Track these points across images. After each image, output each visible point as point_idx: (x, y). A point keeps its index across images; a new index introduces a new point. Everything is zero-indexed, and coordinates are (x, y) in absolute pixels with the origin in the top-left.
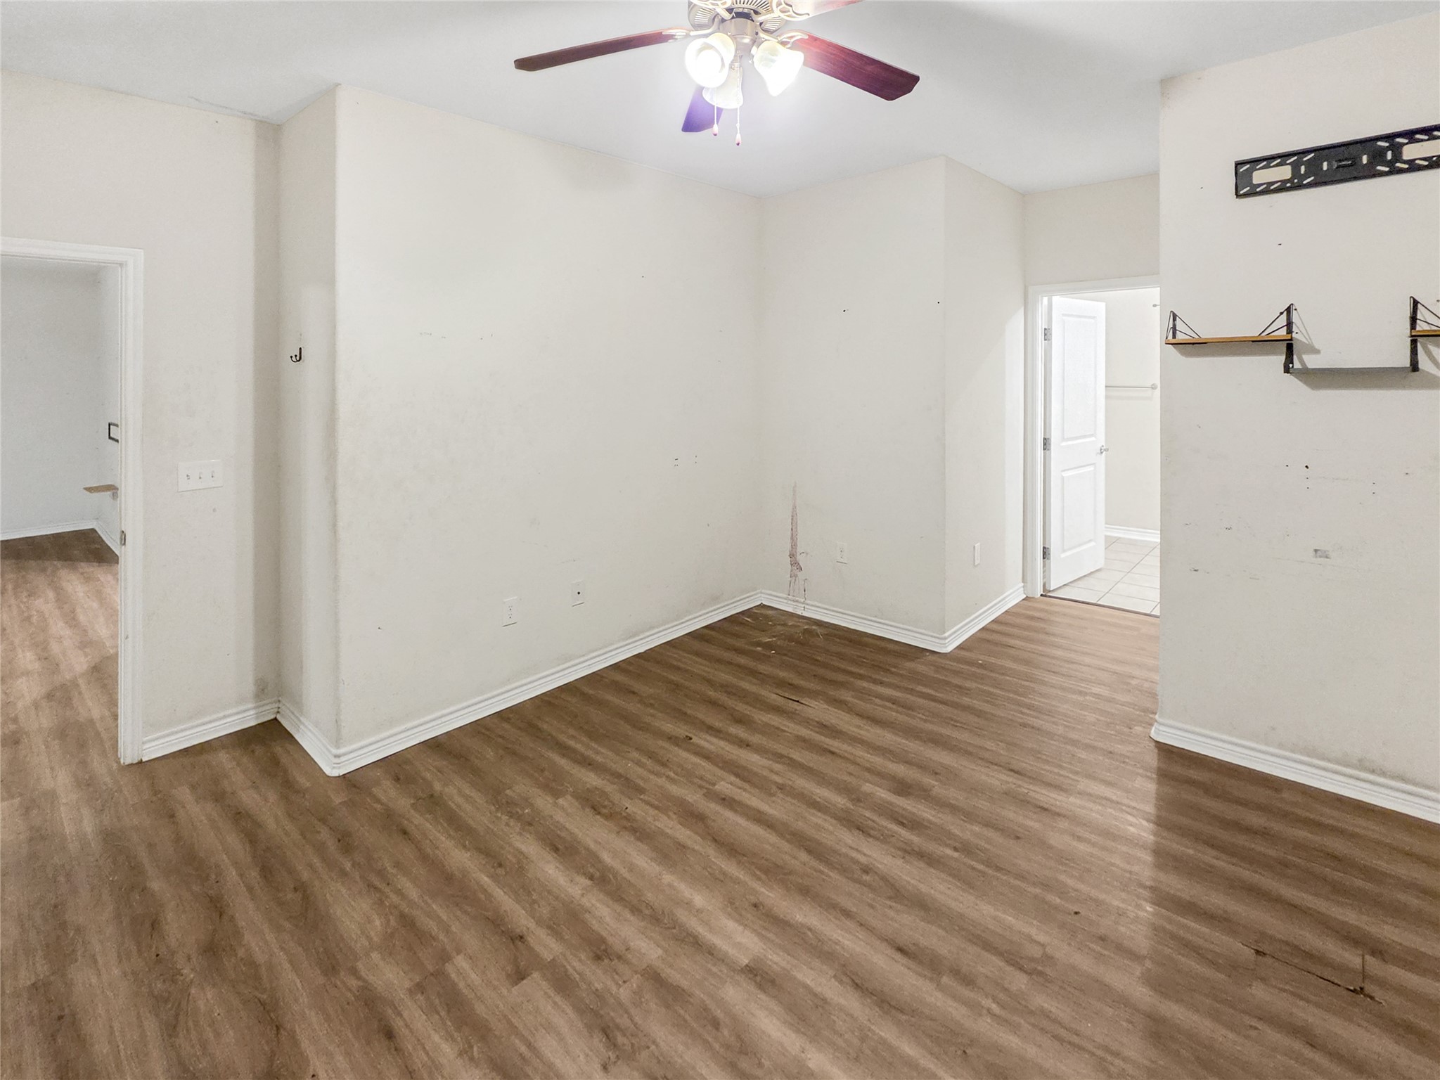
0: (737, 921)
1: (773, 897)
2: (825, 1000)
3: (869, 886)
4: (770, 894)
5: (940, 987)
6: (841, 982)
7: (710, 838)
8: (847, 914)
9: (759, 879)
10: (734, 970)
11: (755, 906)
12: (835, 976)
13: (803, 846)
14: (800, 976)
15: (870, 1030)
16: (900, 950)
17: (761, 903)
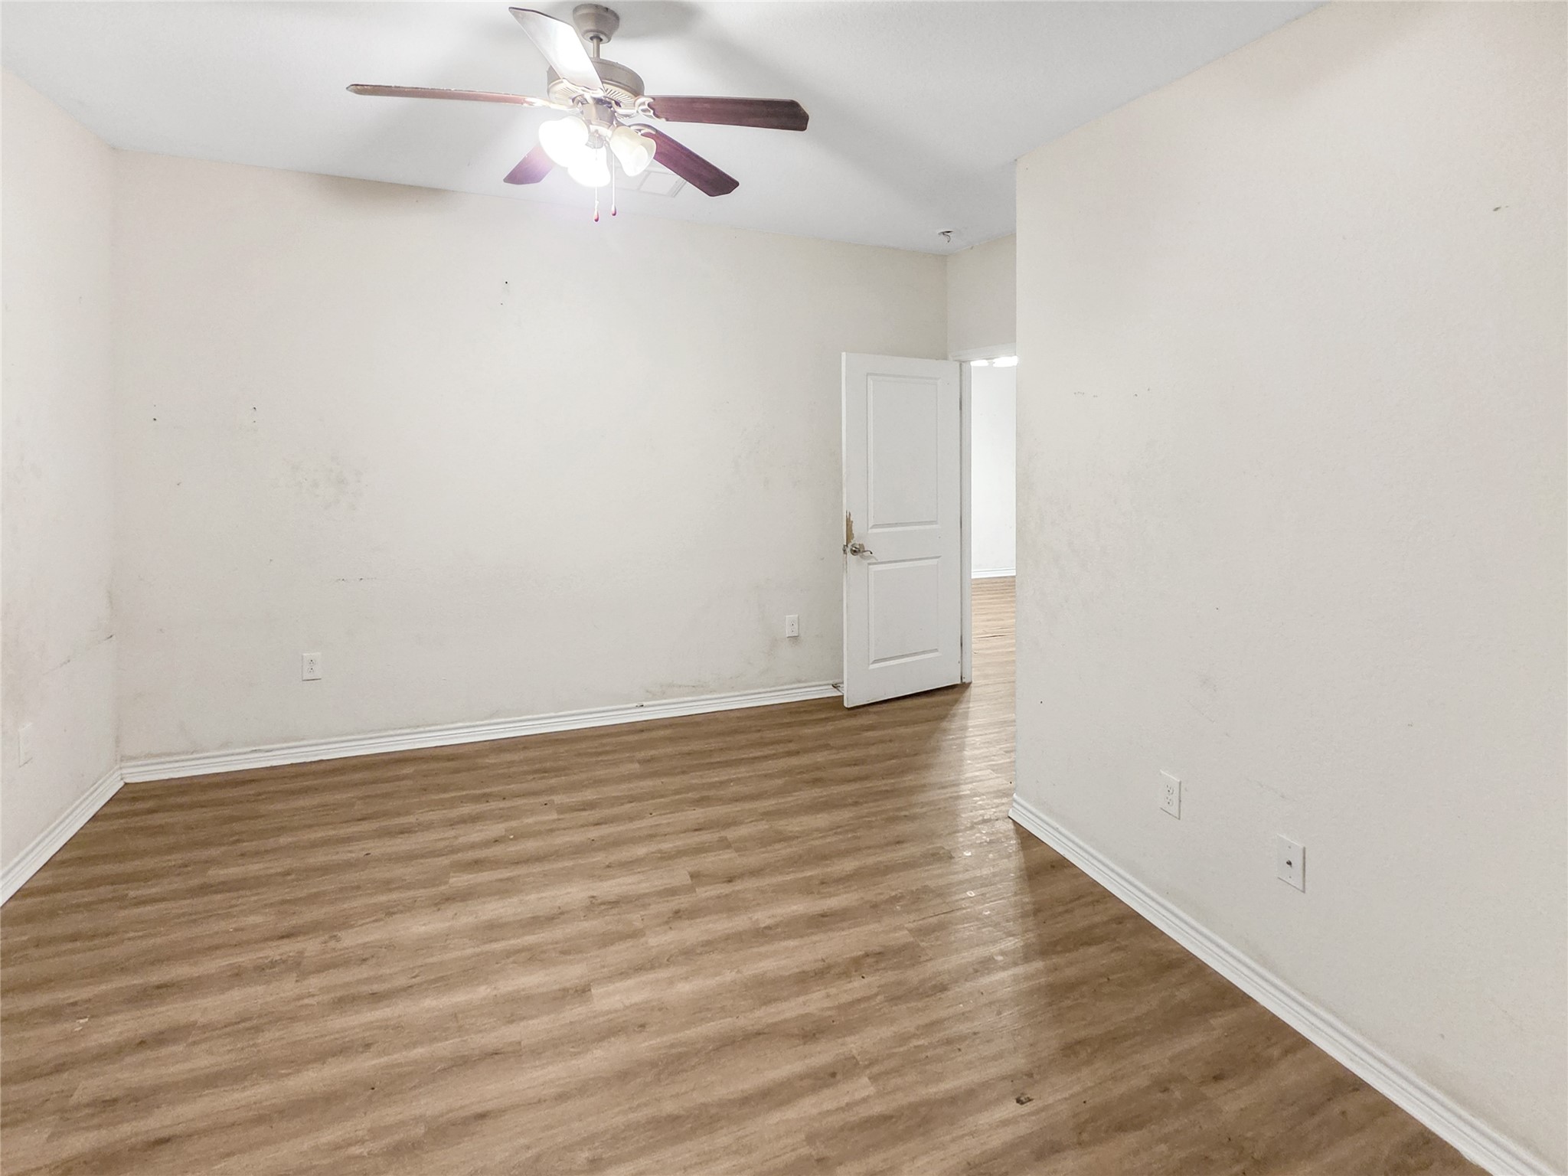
0: (636, 1004)
1: (644, 1046)
2: (511, 1022)
3: (569, 1148)
4: (647, 1044)
5: (417, 1120)
6: (511, 1044)
7: (765, 1031)
8: (562, 1097)
9: (672, 1046)
10: (593, 980)
11: (643, 1026)
12: (520, 1043)
13: (688, 1117)
14: (545, 1019)
15: (460, 1036)
16: (482, 1116)
17: (640, 1032)
